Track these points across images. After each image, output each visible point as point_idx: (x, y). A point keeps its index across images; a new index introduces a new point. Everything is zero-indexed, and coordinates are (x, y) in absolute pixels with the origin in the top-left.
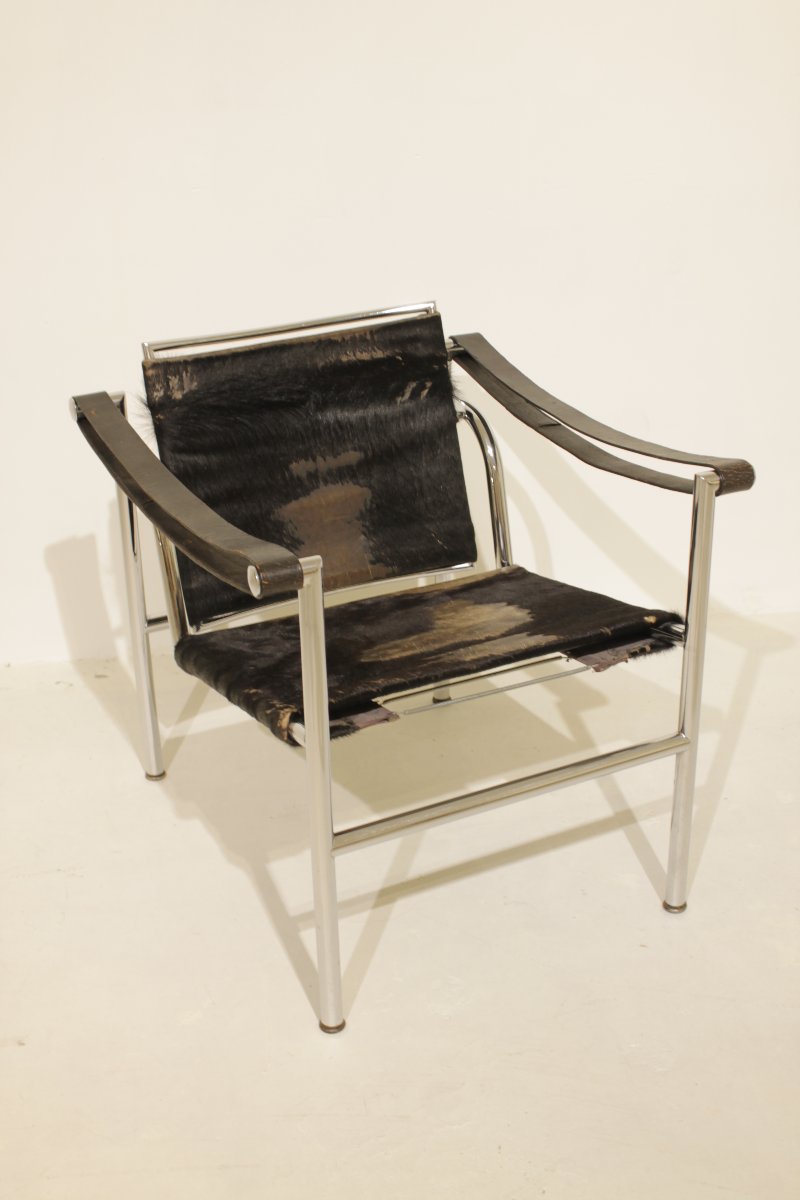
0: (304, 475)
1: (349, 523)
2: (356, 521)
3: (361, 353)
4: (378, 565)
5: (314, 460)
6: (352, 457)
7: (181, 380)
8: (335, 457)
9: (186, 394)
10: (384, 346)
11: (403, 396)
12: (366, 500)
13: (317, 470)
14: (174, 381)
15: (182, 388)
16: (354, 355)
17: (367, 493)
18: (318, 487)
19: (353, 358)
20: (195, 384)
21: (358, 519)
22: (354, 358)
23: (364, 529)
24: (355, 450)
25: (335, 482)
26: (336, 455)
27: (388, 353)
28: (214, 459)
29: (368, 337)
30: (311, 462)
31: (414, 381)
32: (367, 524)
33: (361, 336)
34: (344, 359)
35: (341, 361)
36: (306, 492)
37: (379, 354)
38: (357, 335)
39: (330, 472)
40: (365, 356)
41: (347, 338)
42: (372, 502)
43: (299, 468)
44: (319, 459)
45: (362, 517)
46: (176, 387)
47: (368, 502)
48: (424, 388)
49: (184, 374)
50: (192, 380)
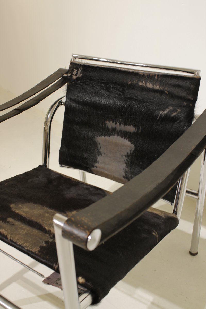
0: (110, 127)
1: (121, 156)
2: (124, 157)
3: (149, 84)
4: (125, 179)
5: (116, 123)
6: (131, 129)
7: (77, 72)
8: (125, 126)
9: (77, 77)
10: (161, 83)
11: (164, 111)
12: (131, 150)
13: (116, 128)
14: (75, 72)
15: (76, 75)
16: (146, 84)
17: (133, 147)
18: (114, 135)
19: (144, 85)
20: (81, 75)
21: (126, 156)
22: (145, 85)
23: (127, 162)
24: (134, 126)
25: (121, 136)
26: (125, 124)
27: (161, 88)
28: (81, 107)
29: (156, 77)
30: (114, 124)
31: (172, 106)
32: (129, 160)
33: (152, 76)
34: (140, 84)
35: (139, 85)
36: (109, 135)
37: (157, 87)
38: (151, 75)
39: (121, 131)
40: (150, 86)
41: (146, 75)
42: (134, 151)
43: (110, 124)
44: (118, 124)
45: (127, 156)
46: (75, 74)
47: (132, 152)
48: (176, 111)
49: (79, 70)
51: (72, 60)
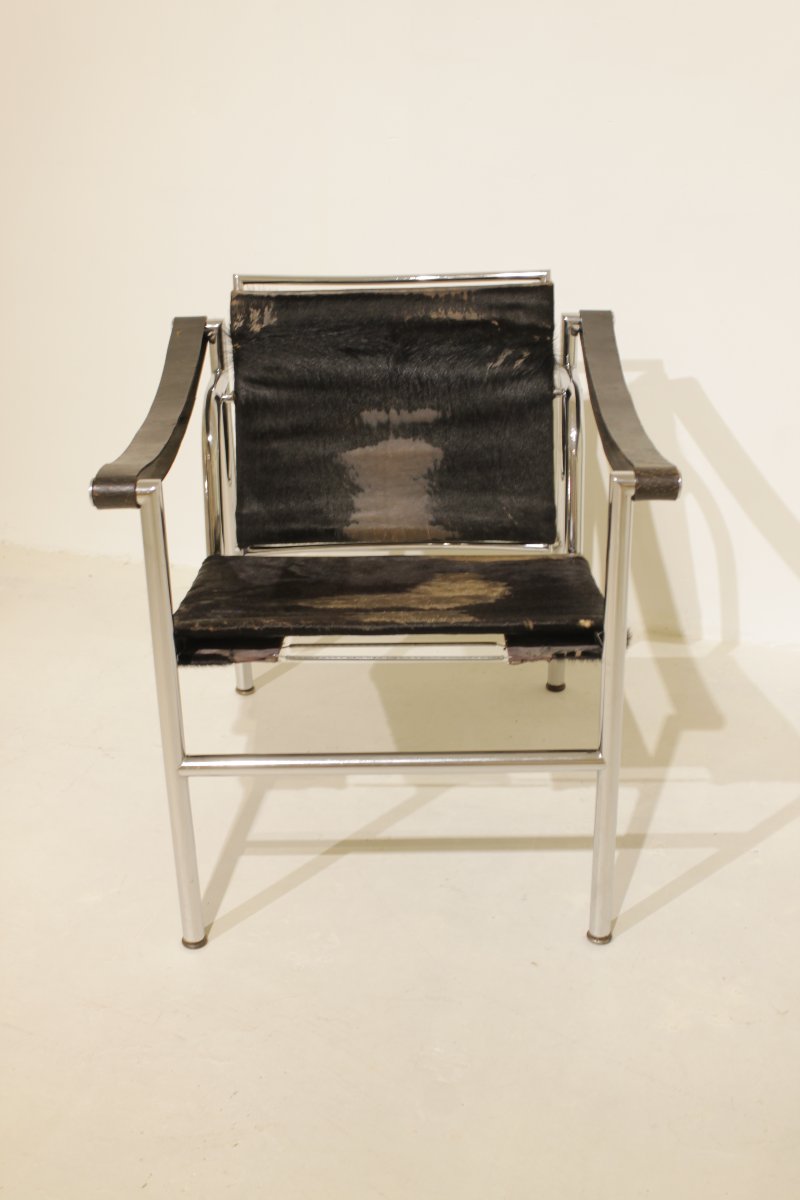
0: (374, 424)
1: (414, 479)
2: (422, 480)
3: (454, 312)
4: (437, 527)
5: (388, 412)
6: (427, 414)
7: (262, 313)
8: (410, 411)
9: (264, 328)
10: (480, 308)
11: (495, 362)
12: (436, 460)
13: (388, 422)
14: (255, 315)
15: (261, 321)
16: (446, 313)
17: (439, 453)
18: (387, 439)
19: (443, 315)
20: (275, 319)
21: (425, 477)
22: (445, 317)
23: (430, 489)
24: (433, 408)
25: (406, 437)
26: (411, 409)
27: (483, 316)
28: (285, 395)
29: (465, 297)
30: (383, 413)
31: (510, 348)
32: (434, 484)
33: (456, 295)
34: (434, 316)
35: (430, 318)
36: (374, 442)
37: (473, 316)
38: (453, 294)
39: (403, 426)
40: (457, 316)
41: (441, 295)
42: (442, 462)
43: (372, 417)
44: (393, 412)
45: (430, 475)
46: (256, 320)
47: (439, 463)
48: (521, 357)
49: (266, 309)
50: (272, 316)
51: (235, 288)
